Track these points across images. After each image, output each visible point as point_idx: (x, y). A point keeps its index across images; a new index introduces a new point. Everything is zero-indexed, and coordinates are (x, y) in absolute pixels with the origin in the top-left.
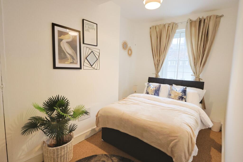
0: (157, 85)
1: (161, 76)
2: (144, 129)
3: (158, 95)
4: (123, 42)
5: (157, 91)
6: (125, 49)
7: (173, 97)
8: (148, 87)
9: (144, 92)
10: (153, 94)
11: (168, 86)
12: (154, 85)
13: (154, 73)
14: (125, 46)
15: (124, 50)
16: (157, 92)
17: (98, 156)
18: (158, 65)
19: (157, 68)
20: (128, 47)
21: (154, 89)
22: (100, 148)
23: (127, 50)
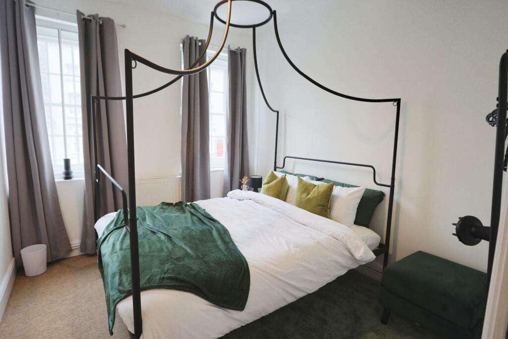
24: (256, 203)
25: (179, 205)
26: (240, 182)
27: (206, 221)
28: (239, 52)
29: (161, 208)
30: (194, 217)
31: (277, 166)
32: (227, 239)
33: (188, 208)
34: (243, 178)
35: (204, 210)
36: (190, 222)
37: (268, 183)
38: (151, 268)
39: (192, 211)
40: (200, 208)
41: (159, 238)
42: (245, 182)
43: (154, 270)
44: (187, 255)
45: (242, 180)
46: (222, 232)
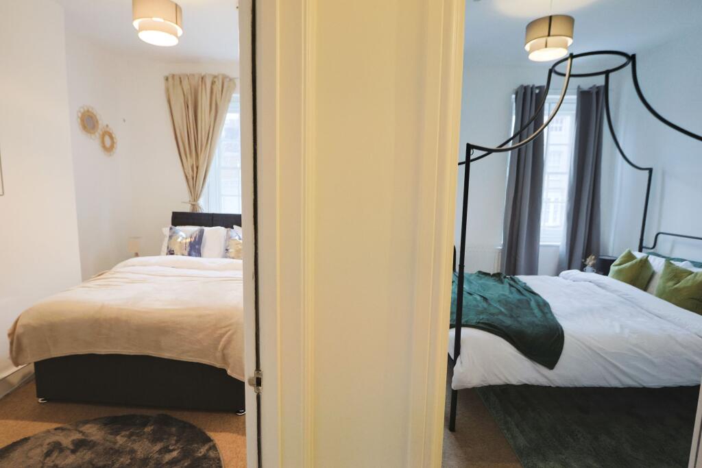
0: (193, 229)
1: (207, 206)
2: (161, 329)
3: (199, 254)
4: (82, 110)
5: (195, 246)
6: (91, 133)
7: (232, 255)
8: (171, 237)
9: (162, 253)
10: (186, 253)
11: (220, 230)
12: (186, 233)
13: (188, 200)
14: (88, 122)
15: (89, 135)
16: (195, 248)
17: (32, 439)
18: (195, 179)
19: (194, 186)
20: (100, 126)
21: (188, 240)
22: (35, 421)
23: (97, 134)
24: (596, 287)
25: (497, 276)
26: (582, 262)
27: (525, 292)
28: (594, 91)
29: (478, 276)
30: (512, 288)
31: (644, 245)
32: (546, 311)
33: (506, 280)
34: (588, 257)
35: (525, 283)
36: (508, 291)
37: (620, 264)
38: (468, 316)
39: (512, 283)
40: (519, 281)
41: (475, 298)
42: (590, 263)
43: (470, 317)
44: (501, 313)
45: (586, 261)
46: (542, 304)
